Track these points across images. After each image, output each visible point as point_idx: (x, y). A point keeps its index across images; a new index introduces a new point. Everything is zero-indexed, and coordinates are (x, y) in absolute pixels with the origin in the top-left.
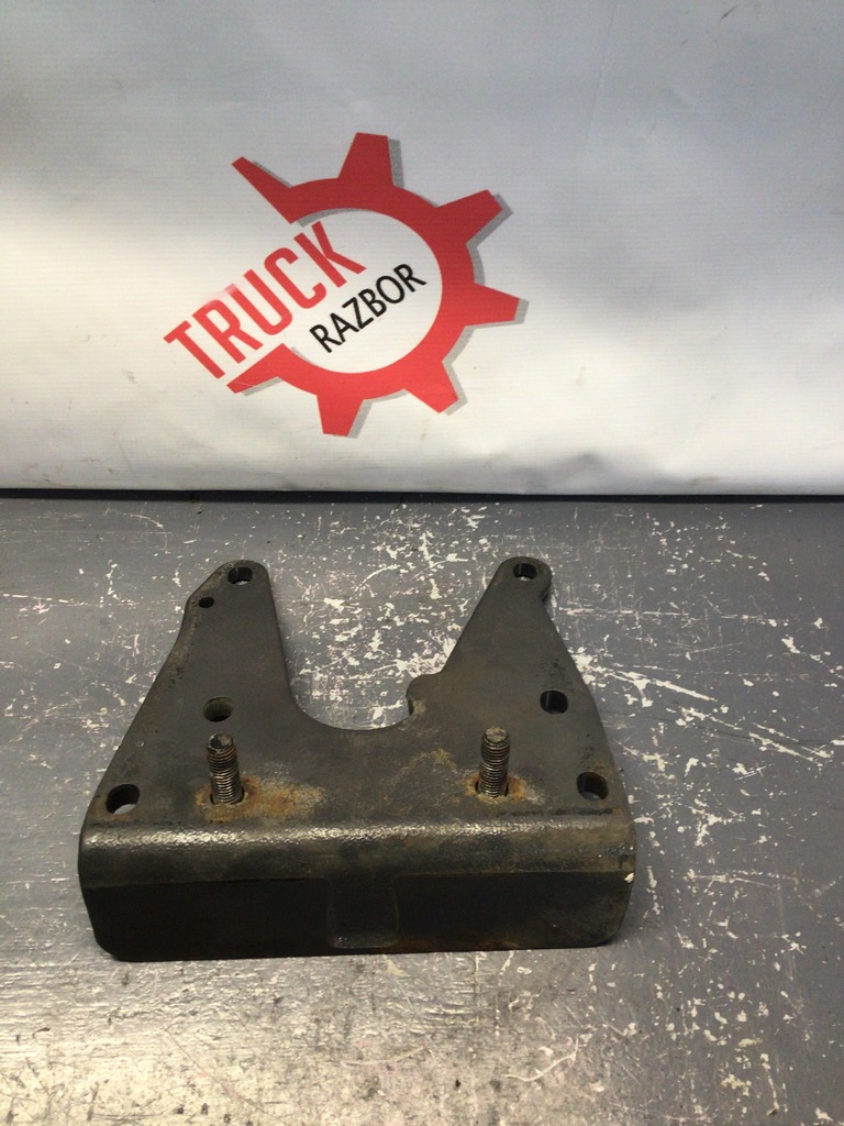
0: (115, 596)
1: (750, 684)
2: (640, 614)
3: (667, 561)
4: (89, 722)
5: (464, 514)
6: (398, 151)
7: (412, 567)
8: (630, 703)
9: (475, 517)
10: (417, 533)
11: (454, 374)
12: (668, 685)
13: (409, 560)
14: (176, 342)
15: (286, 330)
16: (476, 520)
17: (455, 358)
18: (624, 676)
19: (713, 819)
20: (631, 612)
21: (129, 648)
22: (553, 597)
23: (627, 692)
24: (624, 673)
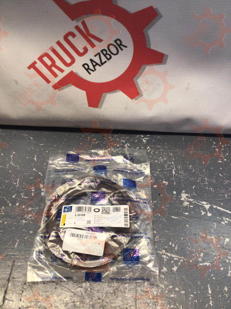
0: (13, 164)
5: (141, 137)
8: (203, 214)
9: (145, 138)
10: (124, 144)
11: (138, 84)
12: (218, 207)
17: (139, 77)
21: (15, 184)
22: (173, 170)
23: (202, 210)
24: (201, 202)
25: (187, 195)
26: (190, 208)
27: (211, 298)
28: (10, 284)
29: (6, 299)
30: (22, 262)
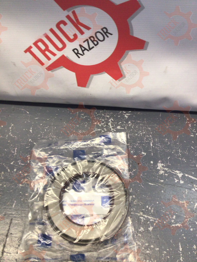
0: (11, 135)
8: (176, 182)
10: (108, 119)
12: (189, 176)
13: (105, 127)
16: (127, 115)
17: (122, 61)
21: (13, 152)
22: (151, 142)
23: (175, 178)
24: (174, 171)
25: (163, 165)
26: (165, 176)
27: (181, 255)
28: (8, 239)
29: (5, 252)
30: (18, 220)
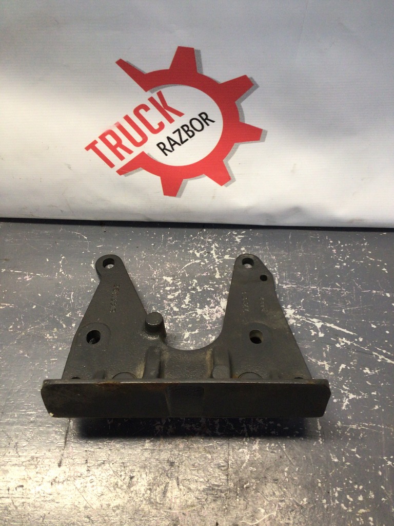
0: (63, 273)
1: (374, 326)
2: (320, 289)
3: (335, 262)
4: (48, 335)
5: (234, 235)
6: (200, 55)
7: (207, 262)
8: (313, 334)
9: (239, 236)
10: (210, 244)
11: (229, 167)
12: (332, 326)
13: (206, 258)
14: (91, 150)
15: (145, 144)
16: (239, 238)
17: (230, 158)
18: (310, 321)
19: (351, 396)
20: (316, 287)
23: (312, 329)
24: (310, 319)
25: (293, 311)
26: (297, 327)
